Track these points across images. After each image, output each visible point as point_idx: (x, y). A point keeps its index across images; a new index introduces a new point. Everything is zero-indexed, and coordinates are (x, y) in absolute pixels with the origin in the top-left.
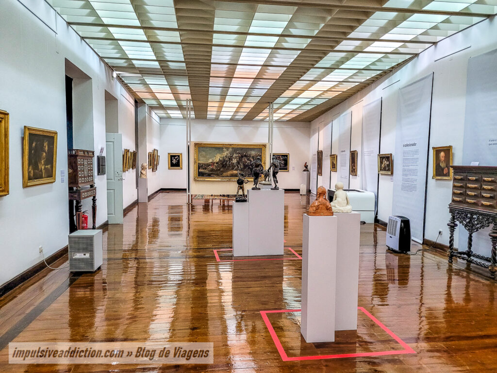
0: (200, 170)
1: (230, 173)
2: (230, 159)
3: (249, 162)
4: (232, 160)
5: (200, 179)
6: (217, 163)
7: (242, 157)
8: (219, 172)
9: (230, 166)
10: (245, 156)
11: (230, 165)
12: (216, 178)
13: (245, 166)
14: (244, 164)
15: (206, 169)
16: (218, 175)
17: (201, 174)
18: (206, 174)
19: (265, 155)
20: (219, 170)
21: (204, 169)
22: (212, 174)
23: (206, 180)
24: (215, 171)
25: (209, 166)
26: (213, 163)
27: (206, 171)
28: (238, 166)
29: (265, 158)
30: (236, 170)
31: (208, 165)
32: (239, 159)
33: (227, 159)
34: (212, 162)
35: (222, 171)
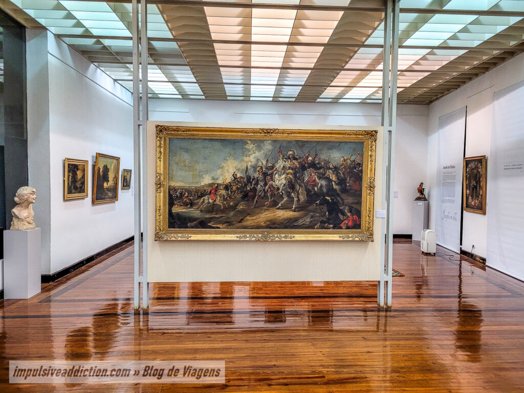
0: (176, 209)
1: (265, 216)
2: (268, 174)
3: (324, 183)
4: (272, 179)
5: (173, 237)
6: (227, 187)
7: (303, 168)
8: (232, 213)
9: (265, 197)
10: (313, 165)
11: (265, 192)
12: (224, 233)
13: (312, 196)
14: (308, 191)
15: (192, 204)
16: (229, 224)
17: (176, 222)
18: (192, 219)
19: (373, 161)
20: (234, 208)
21: (186, 204)
22: (210, 219)
23: (194, 237)
24: (223, 211)
25: (202, 195)
26: (214, 188)
27: (195, 212)
28: (289, 195)
29: (374, 170)
30: (284, 207)
31: (201, 193)
32: (295, 174)
33: (256, 175)
34: (210, 185)
35: (240, 212)
